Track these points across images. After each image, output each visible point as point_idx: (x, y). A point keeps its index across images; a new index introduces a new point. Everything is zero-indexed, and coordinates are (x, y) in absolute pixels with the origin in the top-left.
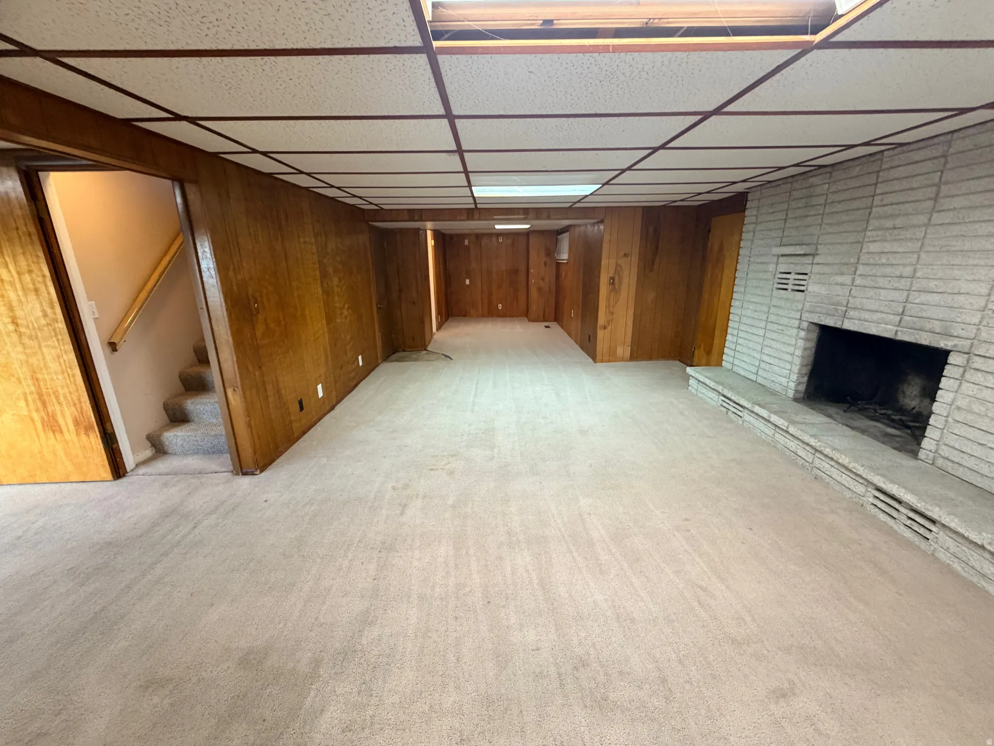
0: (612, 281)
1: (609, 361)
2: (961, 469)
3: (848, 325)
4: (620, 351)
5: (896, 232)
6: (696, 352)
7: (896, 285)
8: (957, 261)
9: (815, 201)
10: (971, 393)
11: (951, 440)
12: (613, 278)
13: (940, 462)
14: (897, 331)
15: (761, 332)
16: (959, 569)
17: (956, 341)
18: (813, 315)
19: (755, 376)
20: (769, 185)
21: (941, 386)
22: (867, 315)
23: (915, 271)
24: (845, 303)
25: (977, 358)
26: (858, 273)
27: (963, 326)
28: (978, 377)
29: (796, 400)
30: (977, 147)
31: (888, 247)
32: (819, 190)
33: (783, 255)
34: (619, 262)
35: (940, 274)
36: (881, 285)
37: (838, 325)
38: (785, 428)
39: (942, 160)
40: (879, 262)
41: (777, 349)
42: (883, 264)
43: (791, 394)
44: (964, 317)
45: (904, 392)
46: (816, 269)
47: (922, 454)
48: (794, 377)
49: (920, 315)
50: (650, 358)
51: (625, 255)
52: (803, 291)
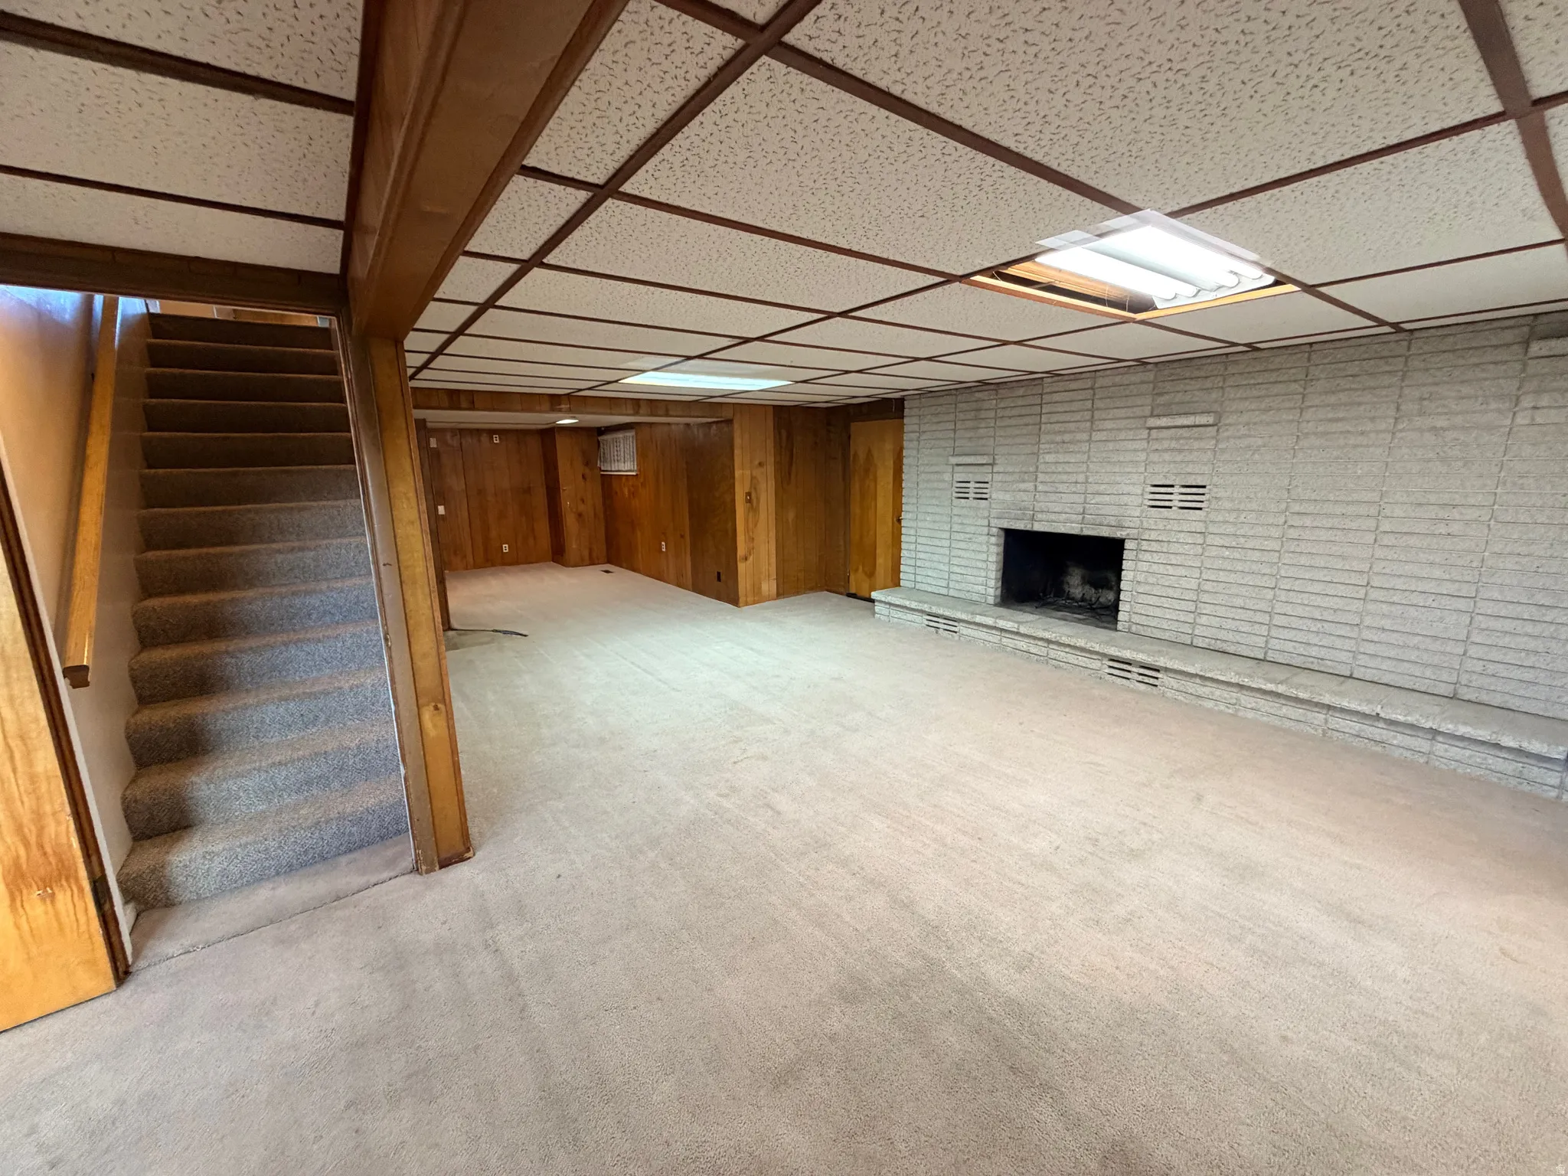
0: (749, 499)
1: (754, 603)
2: (1149, 629)
3: (1038, 527)
4: (765, 587)
5: (1065, 445)
6: (852, 578)
7: (1074, 489)
8: (1117, 470)
9: (983, 414)
10: (1145, 569)
11: (1138, 609)
12: (749, 494)
13: (1134, 628)
14: (1082, 528)
15: (946, 543)
16: (1182, 699)
17: (1129, 531)
18: (1002, 521)
19: (946, 590)
20: (929, 395)
21: (1123, 567)
22: (1053, 517)
23: (1087, 478)
24: (1032, 508)
25: (1144, 542)
26: (1039, 480)
27: (1131, 519)
28: (1147, 556)
29: (995, 605)
30: (1114, 385)
31: (1061, 458)
32: (986, 405)
33: (958, 465)
34: (754, 474)
35: (1107, 480)
36: (1061, 490)
37: (1029, 528)
38: (1016, 630)
39: (1091, 391)
40: (1055, 471)
41: (968, 558)
42: (1060, 473)
43: (991, 600)
44: (1129, 512)
45: (1068, 583)
46: (997, 477)
47: (1120, 626)
48: (992, 583)
49: (1097, 512)
50: (797, 593)
51: (760, 464)
52: (986, 499)
